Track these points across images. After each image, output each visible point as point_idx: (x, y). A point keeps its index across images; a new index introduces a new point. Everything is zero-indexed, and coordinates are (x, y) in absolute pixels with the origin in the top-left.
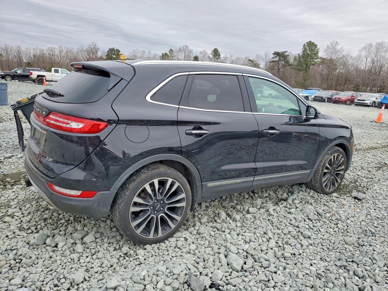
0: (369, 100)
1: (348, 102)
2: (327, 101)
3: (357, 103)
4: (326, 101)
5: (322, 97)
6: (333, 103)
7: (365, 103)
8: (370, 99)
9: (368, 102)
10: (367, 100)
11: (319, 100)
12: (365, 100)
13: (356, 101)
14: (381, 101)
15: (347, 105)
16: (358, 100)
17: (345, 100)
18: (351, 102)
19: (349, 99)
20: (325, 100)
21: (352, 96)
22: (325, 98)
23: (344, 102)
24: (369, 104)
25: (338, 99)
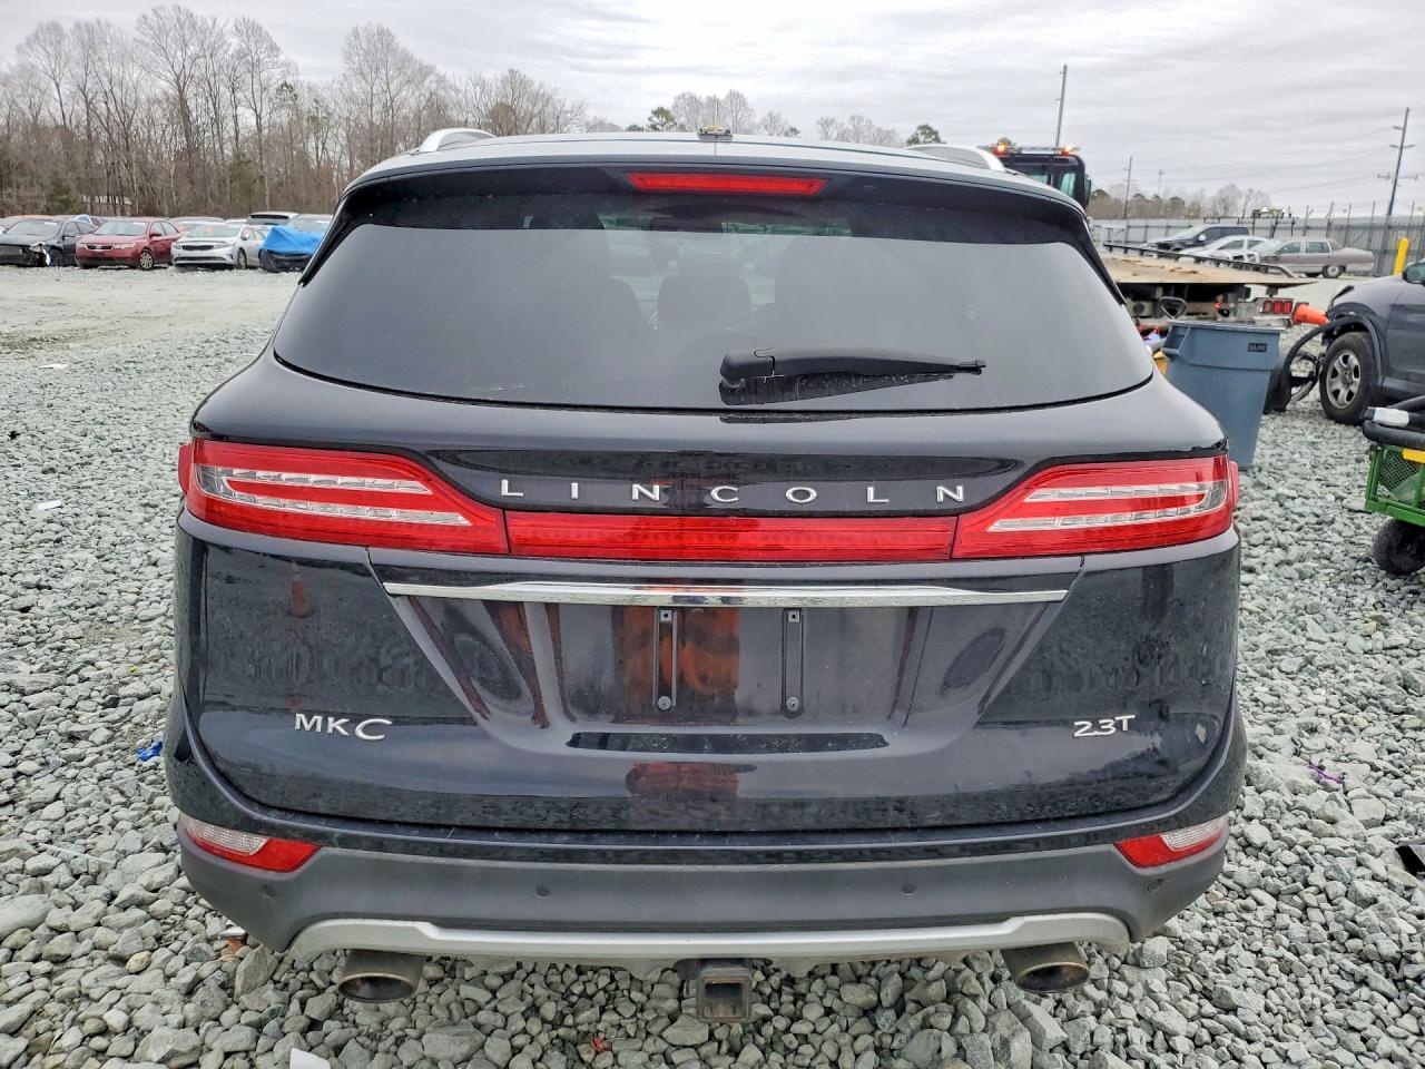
0: (226, 246)
1: (146, 260)
2: (52, 261)
3: (183, 258)
4: (48, 261)
5: (25, 248)
6: (86, 267)
7: (215, 258)
8: (228, 240)
9: (222, 253)
10: (219, 247)
11: (14, 257)
12: (210, 247)
13: (176, 252)
14: (267, 244)
15: (144, 269)
16: (186, 248)
17: (131, 251)
18: (158, 256)
19: (146, 248)
20: (42, 256)
21: (151, 236)
22: (38, 250)
23: (132, 261)
24: (229, 261)
25: (103, 248)
